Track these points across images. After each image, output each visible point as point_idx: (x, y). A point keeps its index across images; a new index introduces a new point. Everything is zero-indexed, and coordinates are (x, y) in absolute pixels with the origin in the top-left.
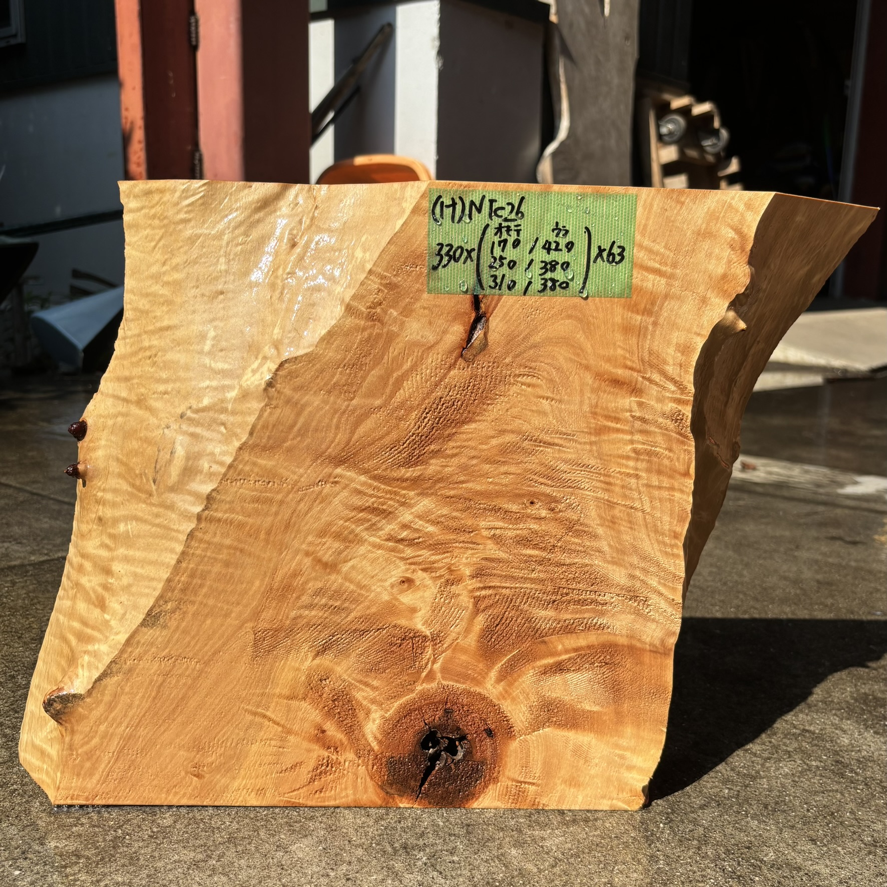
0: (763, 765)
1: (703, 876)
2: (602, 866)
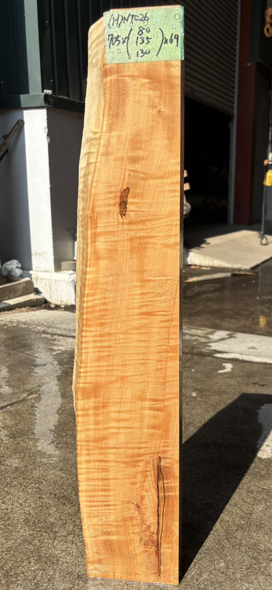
0: (252, 508)
1: (244, 560)
2: (210, 562)
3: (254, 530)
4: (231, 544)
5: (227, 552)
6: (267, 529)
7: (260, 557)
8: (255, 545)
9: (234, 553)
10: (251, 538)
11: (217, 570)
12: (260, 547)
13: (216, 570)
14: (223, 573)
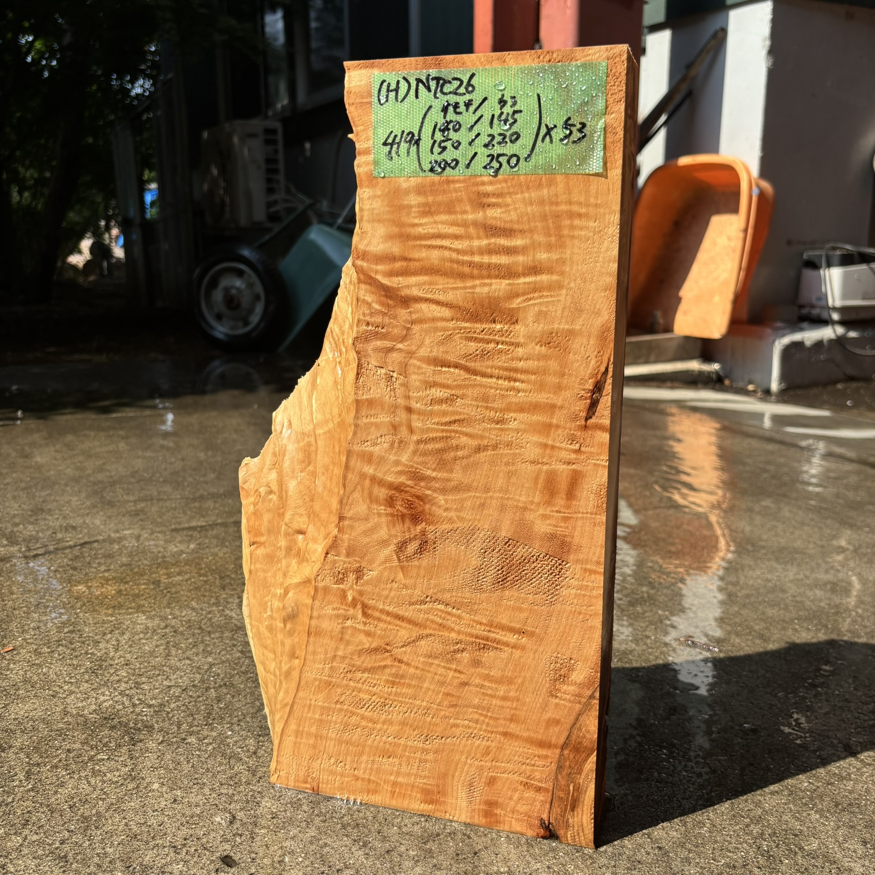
3: (822, 810)
4: (733, 809)
5: (708, 819)
6: (861, 819)
7: (787, 861)
8: (796, 835)
9: (724, 828)
10: (798, 819)
11: (651, 839)
12: (807, 843)
13: (649, 837)
14: (660, 848)
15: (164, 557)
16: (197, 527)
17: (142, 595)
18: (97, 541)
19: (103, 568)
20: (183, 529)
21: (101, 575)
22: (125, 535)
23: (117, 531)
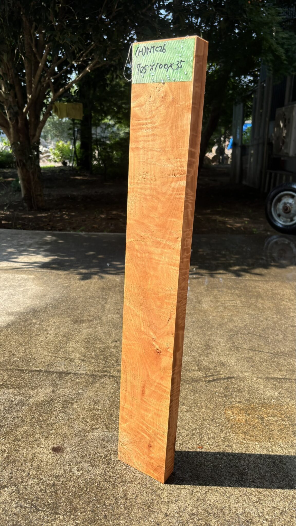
15: (264, 399)
16: (278, 378)
17: (257, 427)
18: (233, 377)
19: (238, 400)
20: (271, 378)
21: (237, 405)
22: (246, 376)
23: (242, 372)
